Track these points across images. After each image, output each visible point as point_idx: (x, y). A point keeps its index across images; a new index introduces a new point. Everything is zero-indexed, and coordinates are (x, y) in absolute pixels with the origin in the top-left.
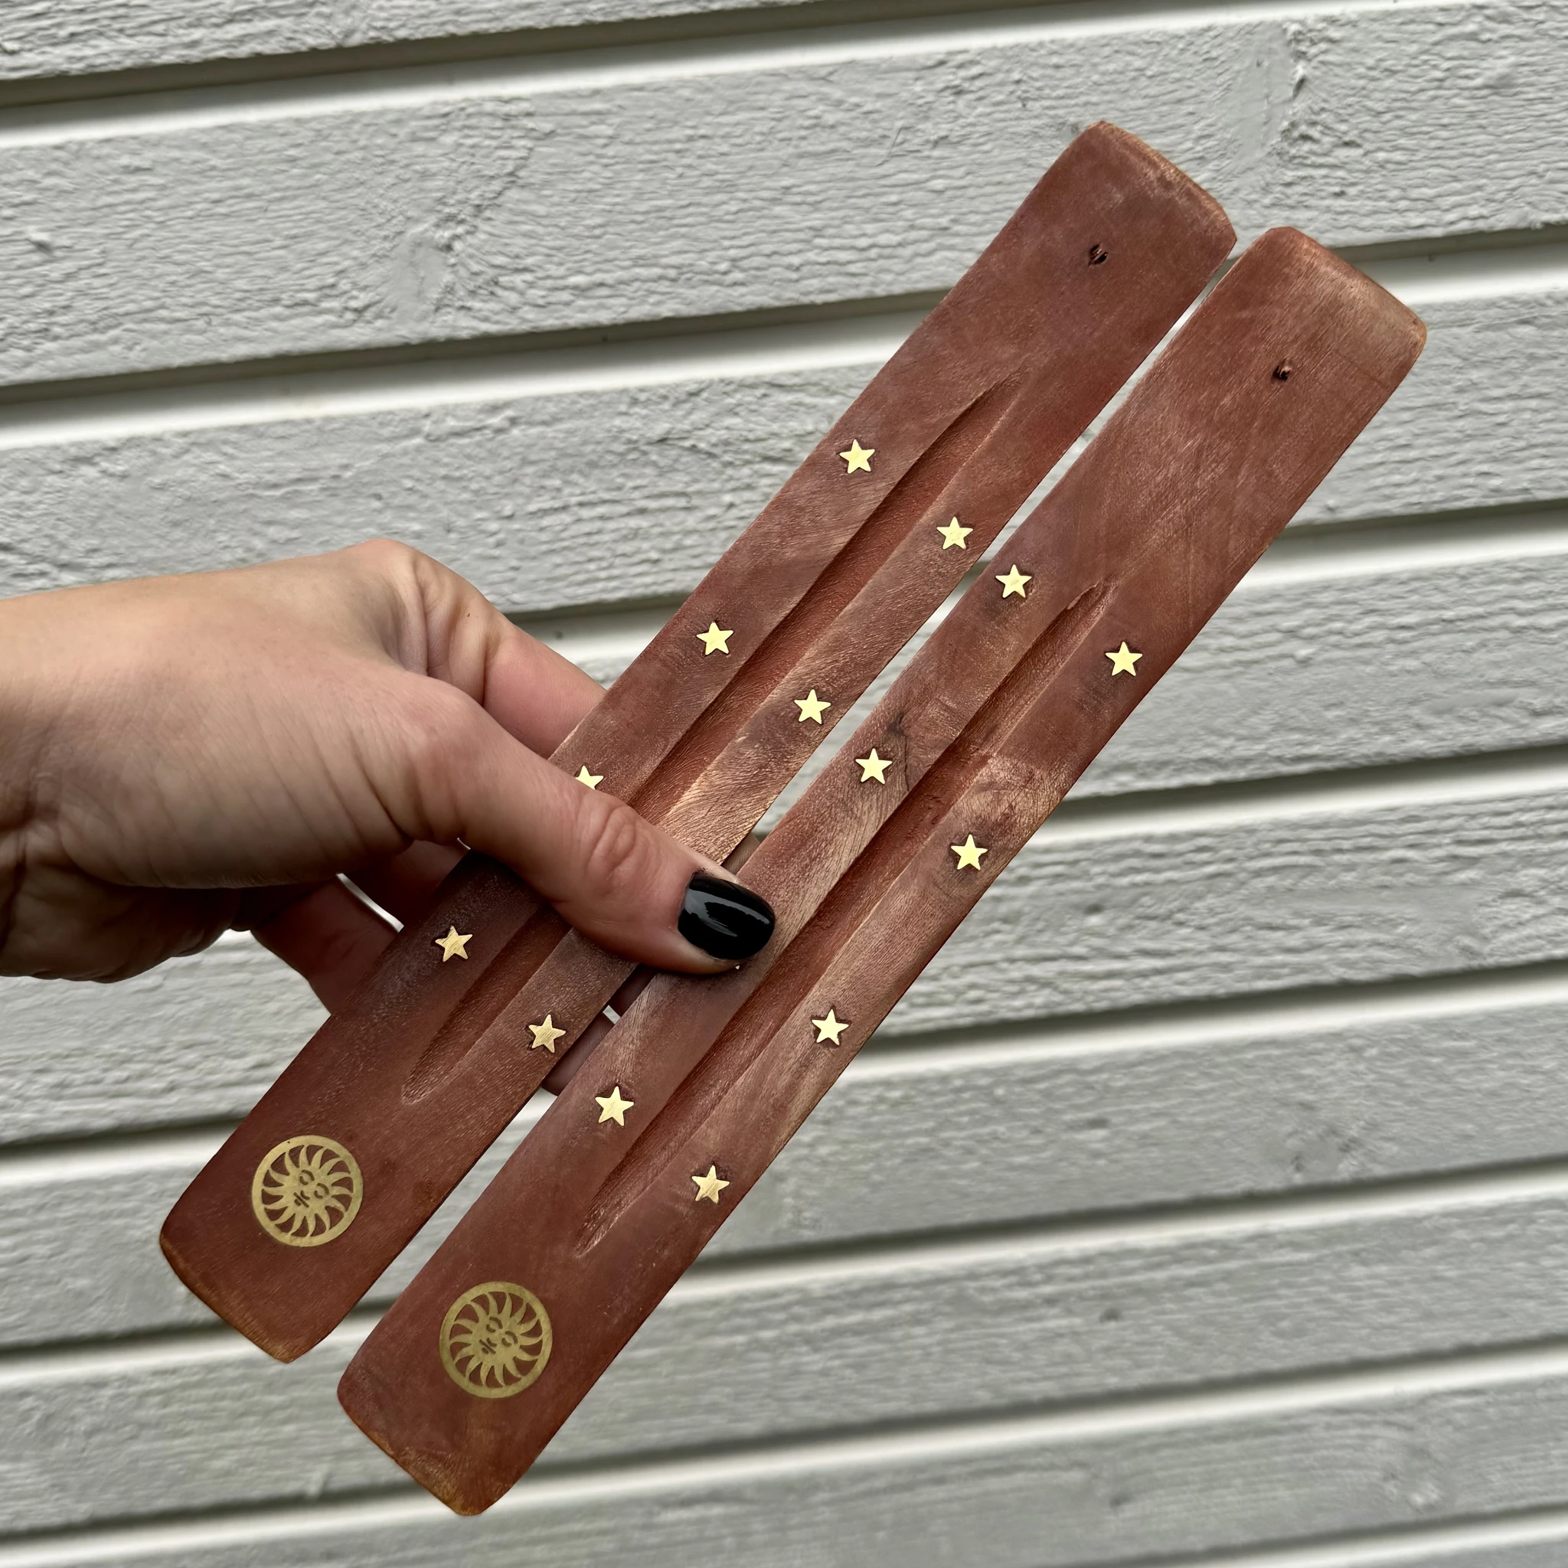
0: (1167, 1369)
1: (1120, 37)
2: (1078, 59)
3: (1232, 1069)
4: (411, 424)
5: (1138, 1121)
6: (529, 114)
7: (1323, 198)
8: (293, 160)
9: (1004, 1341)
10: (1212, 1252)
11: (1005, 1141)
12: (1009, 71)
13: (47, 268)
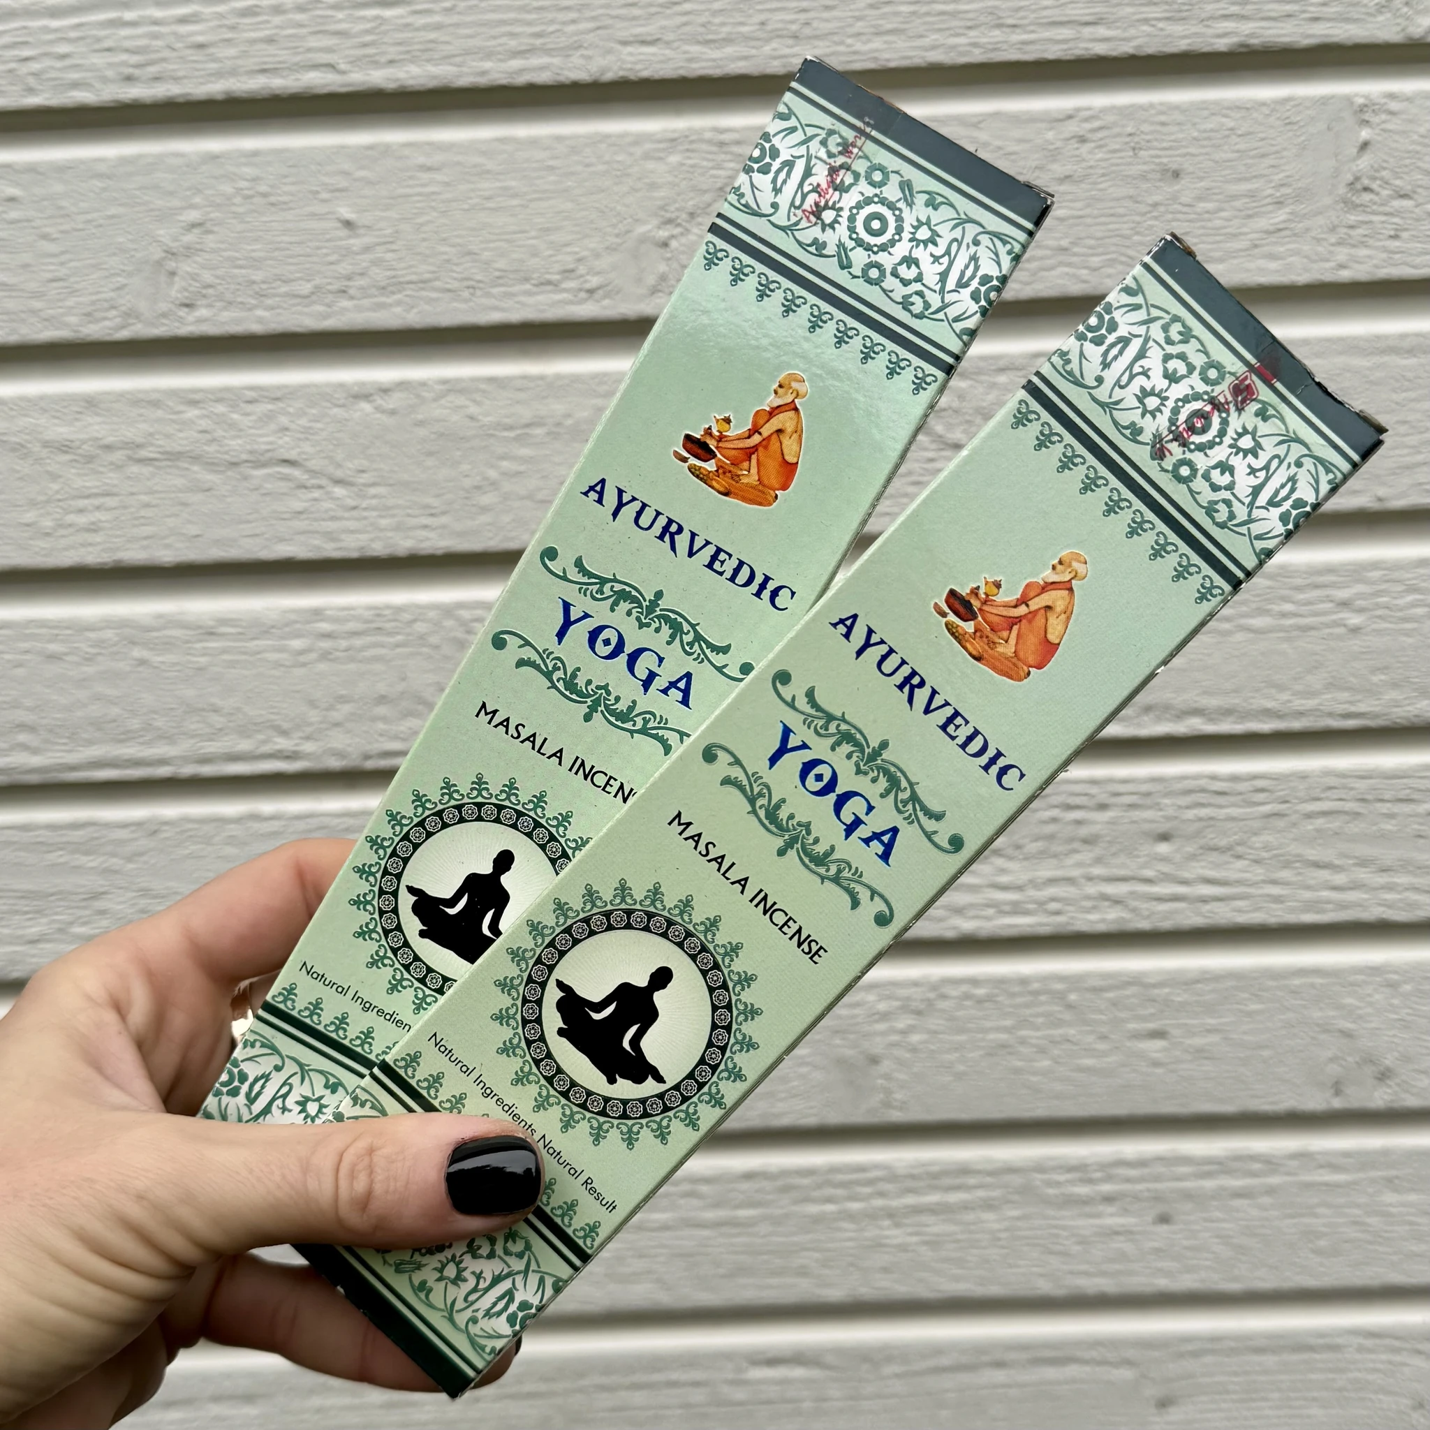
0: (1214, 1276)
1: (1215, 102)
2: (1181, 118)
3: (1280, 993)
5: (1194, 1035)
7: (1380, 240)
9: (1066, 1234)
10: (1257, 1166)
11: (1075, 1044)
12: (1123, 126)
13: (352, 241)
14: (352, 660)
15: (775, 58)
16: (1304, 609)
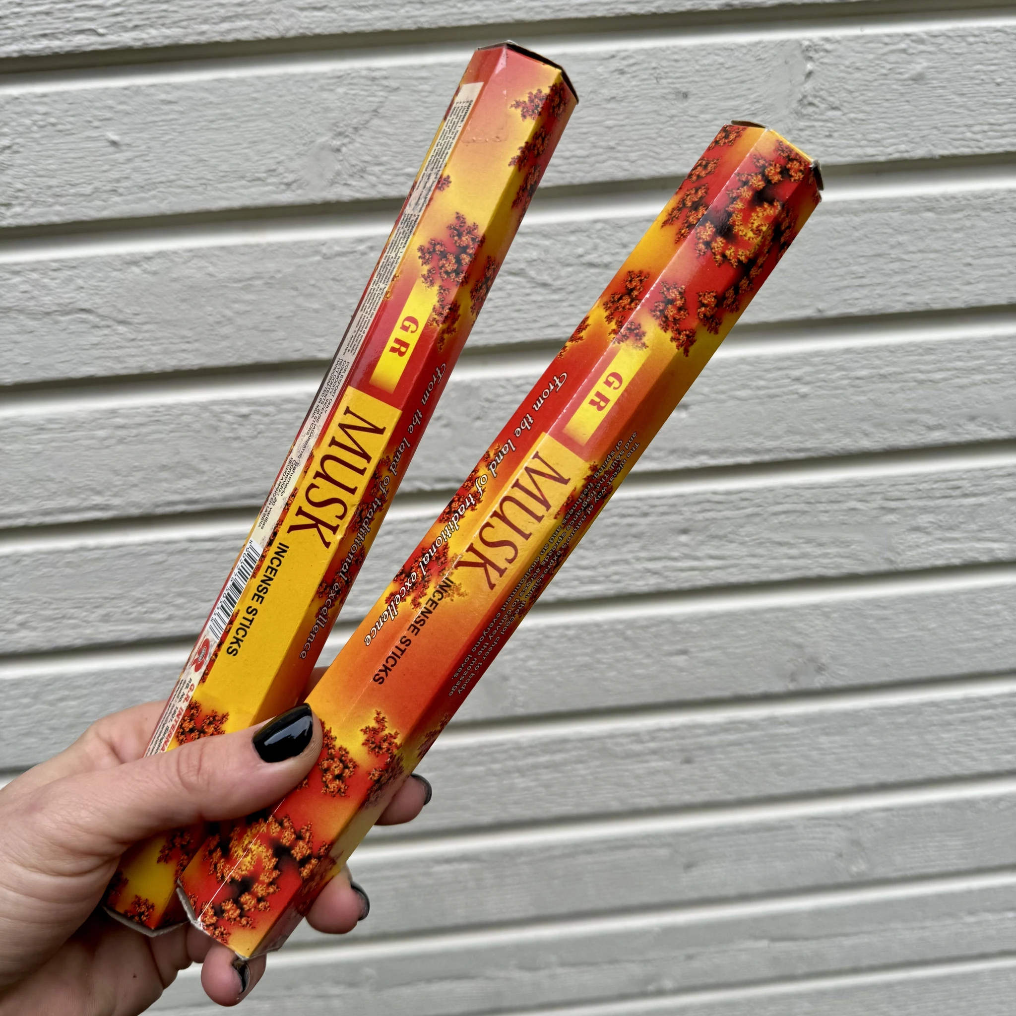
0: (717, 792)
1: (710, 46)
2: (688, 56)
3: (757, 623)
4: (316, 248)
5: (704, 651)
6: (386, 78)
7: (820, 138)
8: (255, 99)
9: (627, 774)
10: (743, 726)
11: (631, 661)
12: (649, 62)
13: (117, 156)
14: (141, 442)
15: (408, 18)
16: (772, 384)
